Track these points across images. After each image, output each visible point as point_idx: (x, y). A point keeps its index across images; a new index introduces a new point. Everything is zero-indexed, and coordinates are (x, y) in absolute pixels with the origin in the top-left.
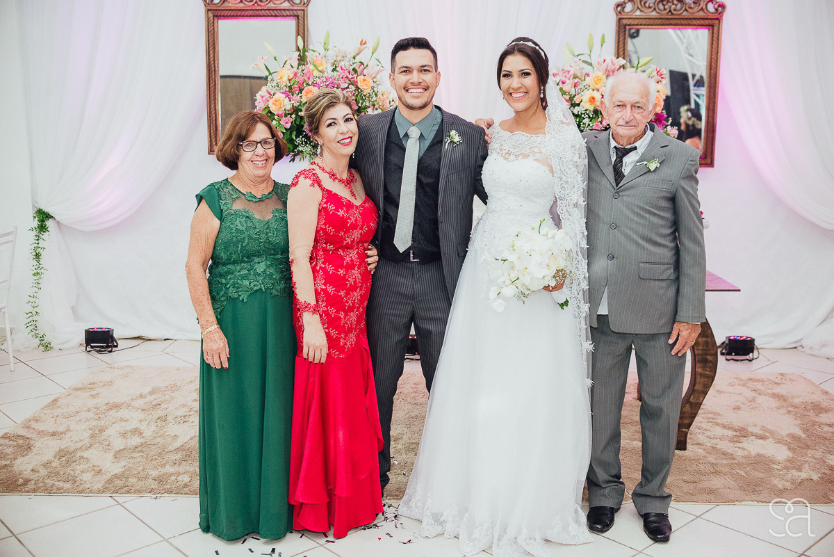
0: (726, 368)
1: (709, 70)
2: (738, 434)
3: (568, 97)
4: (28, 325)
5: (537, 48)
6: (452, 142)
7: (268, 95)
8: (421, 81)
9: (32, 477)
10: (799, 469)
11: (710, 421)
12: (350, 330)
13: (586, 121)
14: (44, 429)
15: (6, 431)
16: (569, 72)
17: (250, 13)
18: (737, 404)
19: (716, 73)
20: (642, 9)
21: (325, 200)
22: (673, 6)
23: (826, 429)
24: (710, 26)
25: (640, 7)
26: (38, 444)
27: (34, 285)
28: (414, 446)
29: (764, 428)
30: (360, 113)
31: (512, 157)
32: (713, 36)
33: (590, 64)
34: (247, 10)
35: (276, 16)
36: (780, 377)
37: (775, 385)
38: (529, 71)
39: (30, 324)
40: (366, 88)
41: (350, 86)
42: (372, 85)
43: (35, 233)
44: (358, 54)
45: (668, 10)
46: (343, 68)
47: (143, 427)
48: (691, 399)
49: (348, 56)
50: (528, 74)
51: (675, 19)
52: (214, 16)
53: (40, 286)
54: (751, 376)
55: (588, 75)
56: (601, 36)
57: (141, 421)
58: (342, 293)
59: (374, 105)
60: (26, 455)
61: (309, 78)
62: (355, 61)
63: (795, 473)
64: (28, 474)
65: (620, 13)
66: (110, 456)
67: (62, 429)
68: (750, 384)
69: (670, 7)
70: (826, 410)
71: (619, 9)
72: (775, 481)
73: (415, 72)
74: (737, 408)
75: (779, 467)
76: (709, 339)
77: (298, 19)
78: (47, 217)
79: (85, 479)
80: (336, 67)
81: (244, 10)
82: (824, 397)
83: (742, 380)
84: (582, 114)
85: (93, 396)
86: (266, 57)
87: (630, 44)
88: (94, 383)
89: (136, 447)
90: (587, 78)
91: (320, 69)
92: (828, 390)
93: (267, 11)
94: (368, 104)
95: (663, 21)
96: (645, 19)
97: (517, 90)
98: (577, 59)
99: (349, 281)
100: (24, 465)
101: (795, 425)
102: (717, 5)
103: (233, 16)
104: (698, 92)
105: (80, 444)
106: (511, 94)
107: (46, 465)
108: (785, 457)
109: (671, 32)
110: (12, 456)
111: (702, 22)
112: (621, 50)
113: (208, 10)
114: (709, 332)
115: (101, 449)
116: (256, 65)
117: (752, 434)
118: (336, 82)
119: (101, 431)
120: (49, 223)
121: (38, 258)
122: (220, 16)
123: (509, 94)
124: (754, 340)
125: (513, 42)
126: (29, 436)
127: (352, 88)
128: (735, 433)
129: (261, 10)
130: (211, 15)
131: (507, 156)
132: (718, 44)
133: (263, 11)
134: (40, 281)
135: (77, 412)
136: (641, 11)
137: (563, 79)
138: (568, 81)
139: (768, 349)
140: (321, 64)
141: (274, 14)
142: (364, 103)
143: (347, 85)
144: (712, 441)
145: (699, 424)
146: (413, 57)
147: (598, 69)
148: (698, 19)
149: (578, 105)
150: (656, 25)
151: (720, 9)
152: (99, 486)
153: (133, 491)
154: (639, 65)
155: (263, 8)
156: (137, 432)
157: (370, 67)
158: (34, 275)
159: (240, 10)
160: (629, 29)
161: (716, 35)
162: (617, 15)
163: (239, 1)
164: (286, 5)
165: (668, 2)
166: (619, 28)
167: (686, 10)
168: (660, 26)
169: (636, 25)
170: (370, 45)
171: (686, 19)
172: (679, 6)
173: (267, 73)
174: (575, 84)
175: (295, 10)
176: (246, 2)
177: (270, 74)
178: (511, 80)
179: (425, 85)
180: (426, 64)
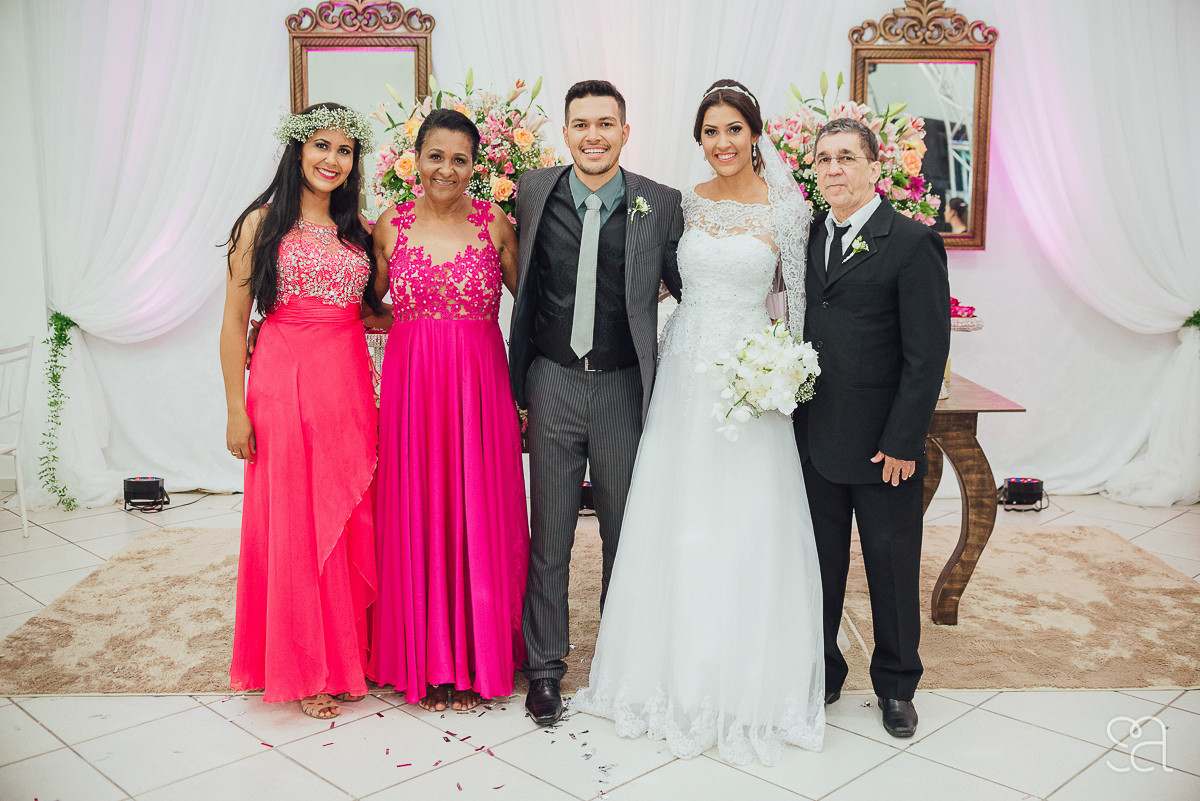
0: (1006, 520)
1: (975, 118)
2: (1024, 603)
3: (795, 157)
4: (42, 474)
5: (746, 93)
6: (639, 213)
7: (392, 155)
8: (600, 138)
9: (80, 673)
10: (1106, 646)
11: (986, 588)
14: (86, 612)
15: (33, 615)
16: (796, 122)
17: (352, 41)
18: (1022, 566)
19: (987, 122)
20: (887, 37)
22: (928, 33)
23: (1140, 595)
24: (978, 61)
25: (883, 33)
26: (80, 631)
27: (51, 419)
28: (594, 625)
29: (1058, 596)
31: (721, 232)
32: (981, 73)
33: (825, 113)
34: (348, 37)
35: (388, 46)
36: (1077, 531)
37: (1072, 542)
38: (740, 124)
39: (45, 473)
40: (525, 146)
41: (505, 143)
42: (532, 140)
43: (50, 346)
44: (512, 100)
45: (921, 38)
46: (494, 117)
47: (222, 607)
48: (963, 557)
49: (500, 102)
50: (737, 129)
51: (930, 50)
52: (301, 46)
53: (59, 420)
54: (1040, 531)
56: (837, 75)
57: (217, 599)
60: (67, 645)
62: (509, 109)
63: (1100, 651)
64: (72, 668)
65: (856, 41)
66: (183, 645)
67: (110, 611)
68: (1038, 540)
69: (924, 34)
70: (1140, 572)
71: (856, 36)
72: (1076, 662)
73: (593, 127)
74: (1023, 571)
75: (1079, 644)
76: (986, 477)
77: (418, 50)
78: (68, 324)
79: (152, 674)
80: (484, 116)
81: (343, 38)
82: (1137, 556)
83: (1027, 536)
85: (146, 569)
88: (144, 552)
89: (216, 633)
92: (1141, 546)
93: (375, 39)
95: (915, 53)
96: (891, 50)
97: (725, 151)
98: (806, 106)
100: (66, 658)
101: (1099, 591)
102: (987, 31)
103: (329, 45)
104: (959, 148)
105: (138, 631)
106: (717, 156)
107: (97, 657)
108: (1087, 632)
110: (47, 647)
111: (967, 54)
112: (859, 92)
113: (294, 38)
114: (986, 467)
115: (168, 636)
117: (1043, 603)
119: (164, 613)
120: (71, 333)
121: (56, 381)
122: (310, 45)
123: (713, 155)
124: (1042, 482)
125: (714, 87)
126: (66, 621)
127: (507, 146)
128: (1020, 603)
129: (367, 37)
130: (297, 44)
131: (714, 231)
132: (989, 84)
133: (370, 39)
134: (60, 413)
135: (127, 589)
136: (885, 39)
137: (789, 132)
138: (795, 135)
139: (1061, 495)
141: (384, 43)
142: (523, 166)
143: (499, 141)
144: (991, 613)
145: (973, 593)
146: (592, 107)
148: (962, 50)
150: (905, 58)
151: (990, 37)
152: (174, 682)
153: (220, 688)
154: (890, 114)
155: (369, 35)
156: (214, 613)
157: (528, 117)
158: (51, 404)
159: (338, 38)
160: (870, 64)
161: (985, 72)
162: (853, 44)
163: (336, 25)
164: (401, 31)
165: (922, 27)
166: (856, 61)
167: (945, 37)
168: (911, 60)
169: (880, 58)
170: (530, 87)
171: (946, 50)
172: (936, 33)
173: (390, 125)
174: (805, 138)
175: (414, 38)
176: (346, 28)
177: (394, 126)
178: (717, 137)
179: (606, 143)
180: (607, 116)
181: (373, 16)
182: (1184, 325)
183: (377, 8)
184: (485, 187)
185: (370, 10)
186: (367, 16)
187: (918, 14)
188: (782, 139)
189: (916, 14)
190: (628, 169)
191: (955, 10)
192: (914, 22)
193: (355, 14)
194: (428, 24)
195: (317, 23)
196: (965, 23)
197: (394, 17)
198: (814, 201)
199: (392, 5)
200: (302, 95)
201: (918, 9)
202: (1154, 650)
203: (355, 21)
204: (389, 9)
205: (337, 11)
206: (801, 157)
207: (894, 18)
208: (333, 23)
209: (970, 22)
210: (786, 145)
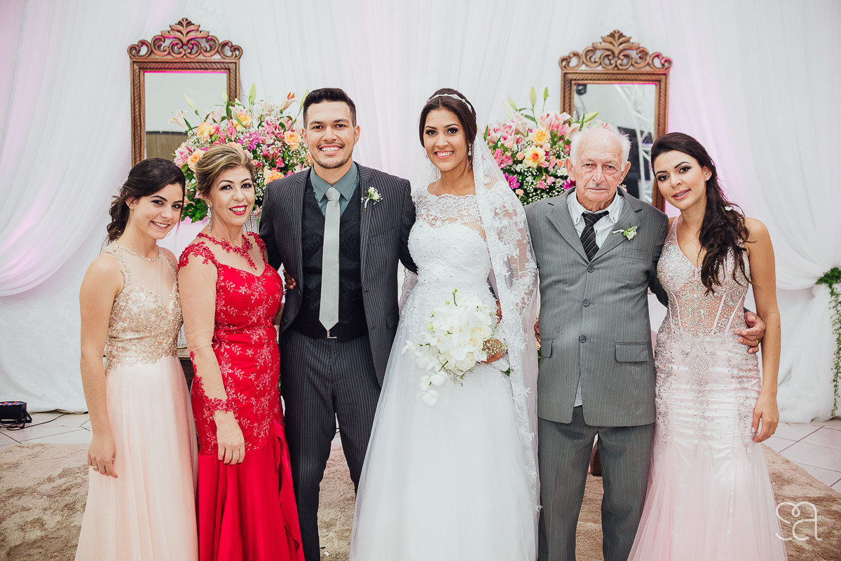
1: (657, 126)
3: (510, 154)
5: (463, 100)
6: (371, 201)
7: (188, 151)
8: (335, 138)
12: (263, 417)
13: (530, 179)
16: (510, 127)
17: (179, 65)
20: (588, 64)
21: (222, 278)
22: (619, 62)
24: (657, 82)
25: (585, 61)
30: (287, 171)
31: (439, 222)
32: (660, 92)
33: (533, 119)
34: (176, 62)
35: (206, 69)
38: (456, 127)
40: (293, 144)
41: (276, 142)
42: (301, 140)
44: (285, 109)
45: (614, 65)
46: (269, 122)
47: (46, 518)
49: (275, 111)
50: (454, 131)
51: (621, 74)
52: (140, 69)
55: (531, 131)
56: (543, 90)
58: (252, 377)
59: (302, 163)
61: (231, 134)
62: (283, 115)
65: (565, 67)
69: (616, 62)
70: (789, 482)
71: (564, 63)
73: (329, 128)
77: (230, 72)
80: (261, 122)
81: (172, 62)
82: (786, 466)
84: (524, 171)
86: (186, 111)
87: (576, 99)
89: (35, 542)
90: (530, 134)
91: (244, 123)
92: (789, 458)
93: (197, 64)
94: (295, 162)
95: (609, 77)
96: (591, 74)
97: (443, 149)
98: (518, 114)
99: (258, 362)
102: (663, 60)
103: (161, 68)
104: (646, 149)
106: (436, 153)
109: (617, 87)
111: (649, 77)
112: (567, 105)
113: (134, 62)
116: (175, 119)
118: (261, 137)
122: (146, 68)
123: (433, 153)
125: (436, 94)
127: (279, 144)
129: (190, 62)
130: (136, 67)
131: (434, 222)
132: (665, 100)
133: (192, 64)
136: (587, 66)
137: (505, 134)
138: (509, 137)
140: (246, 119)
141: (195, 67)
142: (291, 161)
143: (272, 141)
146: (326, 111)
147: (541, 124)
148: (645, 74)
149: (521, 162)
150: (602, 80)
151: (666, 64)
154: (584, 120)
155: (192, 60)
156: (39, 523)
157: (297, 122)
159: (168, 62)
160: (575, 84)
161: (662, 91)
162: (562, 69)
163: (167, 53)
164: (217, 57)
165: (614, 57)
166: (565, 82)
167: (632, 64)
168: (607, 82)
169: (582, 80)
170: (298, 98)
171: (633, 74)
172: (625, 61)
173: (188, 129)
174: (518, 140)
175: (226, 63)
176: (174, 55)
177: (191, 129)
178: (436, 137)
179: (341, 142)
180: (341, 118)
181: (195, 46)
182: (817, 283)
183: (197, 40)
184: (259, 178)
185: (193, 42)
186: (191, 46)
187: (611, 47)
188: (499, 140)
189: (609, 46)
190: (363, 164)
191: (639, 44)
192: (609, 53)
193: (181, 45)
194: (237, 53)
195: (152, 52)
196: (647, 54)
197: (211, 47)
198: (525, 190)
199: (209, 38)
200: (140, 106)
201: (611, 43)
202: (804, 555)
203: (181, 50)
204: (207, 41)
205: (168, 42)
206: (514, 155)
207: (594, 50)
208: (164, 51)
209: (651, 53)
210: (502, 145)
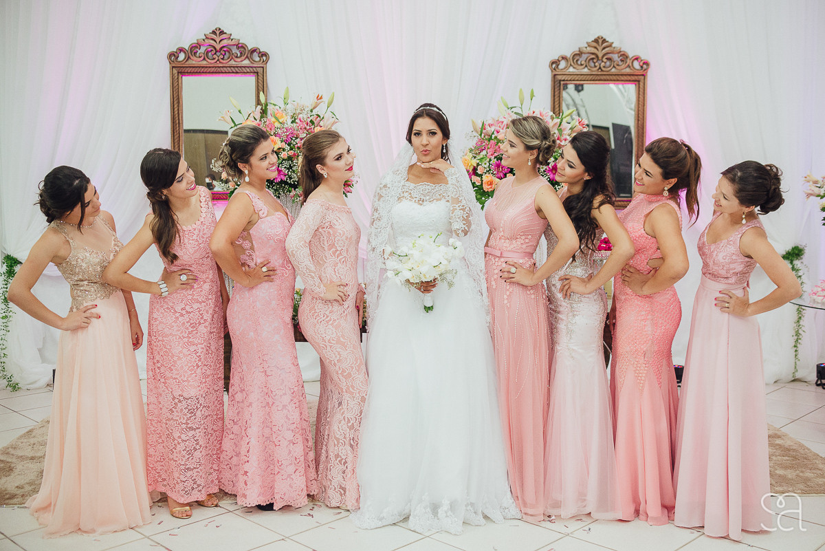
1: (637, 121)
5: (441, 113)
9: (18, 492)
14: (23, 455)
16: (502, 122)
17: (213, 70)
19: (643, 123)
20: (575, 66)
22: (603, 64)
24: (637, 82)
25: (572, 64)
26: (19, 467)
27: (3, 328)
32: (639, 91)
34: (210, 67)
35: (237, 73)
38: (436, 131)
43: (3, 278)
44: (314, 108)
45: (598, 67)
46: (302, 120)
49: (306, 110)
50: (434, 134)
51: (605, 75)
52: (178, 73)
53: (8, 329)
56: (530, 91)
60: (9, 475)
61: (271, 129)
62: (313, 114)
64: (13, 490)
65: (554, 69)
69: (600, 64)
71: (554, 66)
77: (258, 75)
78: (15, 262)
80: (295, 119)
81: (207, 67)
86: (232, 110)
91: (281, 121)
93: (228, 68)
95: (594, 77)
96: (578, 75)
98: (510, 111)
100: (8, 484)
102: (642, 62)
103: (197, 72)
107: (30, 482)
111: (629, 78)
112: (557, 103)
113: (173, 67)
116: (222, 117)
118: (295, 132)
122: (184, 72)
126: (10, 460)
129: (223, 67)
130: (175, 71)
131: (421, 202)
132: (644, 97)
133: (225, 68)
134: (9, 324)
136: (574, 68)
137: (498, 128)
138: (501, 130)
140: (282, 117)
141: (234, 71)
148: (626, 75)
150: (588, 80)
151: (645, 66)
154: (564, 117)
155: (224, 65)
157: (325, 119)
158: (3, 318)
159: (203, 67)
160: (564, 85)
161: (641, 90)
162: (552, 71)
163: (202, 58)
164: (246, 62)
165: (598, 59)
166: (554, 83)
167: (614, 66)
168: (592, 82)
169: (570, 80)
170: (326, 99)
171: (615, 75)
172: (608, 63)
173: (233, 125)
175: (255, 67)
176: (208, 60)
177: (236, 125)
178: (421, 138)
181: (227, 53)
183: (229, 47)
184: (295, 165)
185: (225, 49)
186: (223, 53)
187: (595, 51)
191: (620, 48)
192: (593, 56)
193: (214, 51)
194: (264, 58)
195: (189, 57)
196: (627, 57)
197: (241, 53)
199: (240, 45)
200: (178, 106)
201: (595, 48)
203: (215, 56)
204: (238, 48)
205: (203, 49)
207: (580, 53)
208: (200, 57)
209: (631, 56)
210: (496, 137)
